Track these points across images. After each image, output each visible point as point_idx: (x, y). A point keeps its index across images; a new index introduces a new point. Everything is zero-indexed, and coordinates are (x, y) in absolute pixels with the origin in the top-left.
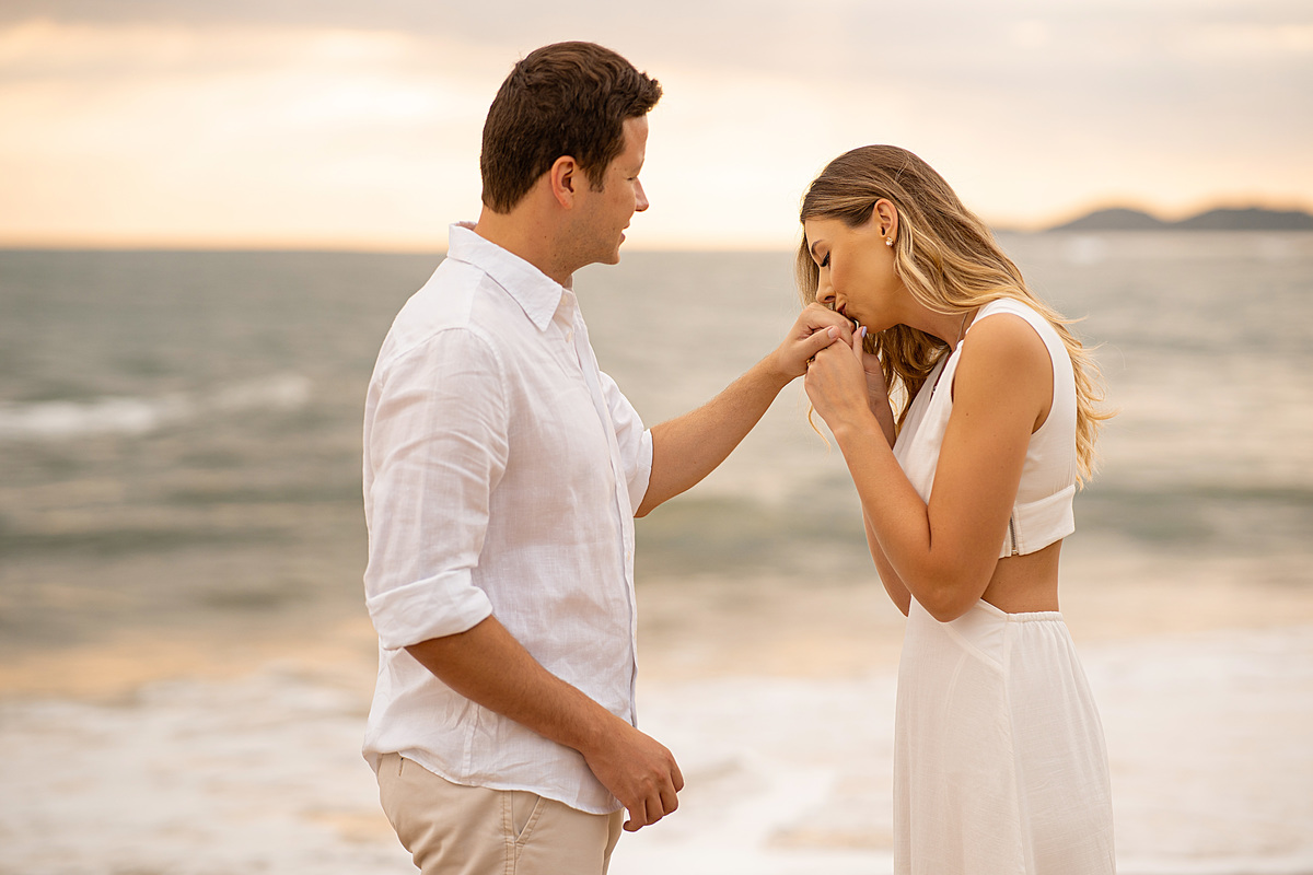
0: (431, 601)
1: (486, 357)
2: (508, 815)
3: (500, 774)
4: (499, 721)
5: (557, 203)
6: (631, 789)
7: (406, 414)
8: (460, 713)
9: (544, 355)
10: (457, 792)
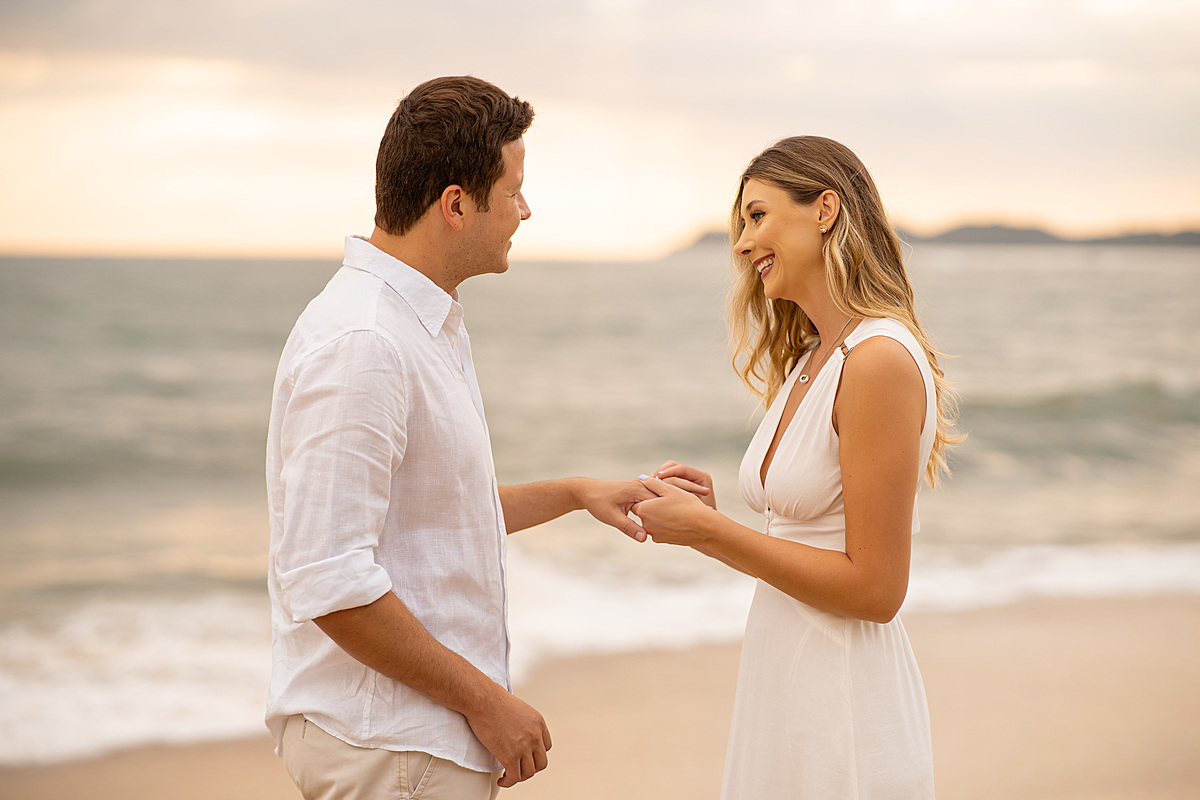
0: (340, 577)
1: (391, 357)
2: (403, 774)
3: (397, 736)
4: (395, 687)
5: (448, 227)
6: (509, 748)
7: (318, 406)
8: (358, 682)
9: (436, 358)
10: (356, 754)
